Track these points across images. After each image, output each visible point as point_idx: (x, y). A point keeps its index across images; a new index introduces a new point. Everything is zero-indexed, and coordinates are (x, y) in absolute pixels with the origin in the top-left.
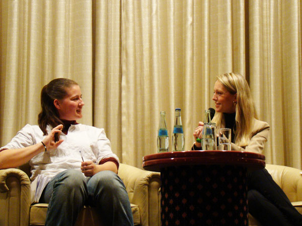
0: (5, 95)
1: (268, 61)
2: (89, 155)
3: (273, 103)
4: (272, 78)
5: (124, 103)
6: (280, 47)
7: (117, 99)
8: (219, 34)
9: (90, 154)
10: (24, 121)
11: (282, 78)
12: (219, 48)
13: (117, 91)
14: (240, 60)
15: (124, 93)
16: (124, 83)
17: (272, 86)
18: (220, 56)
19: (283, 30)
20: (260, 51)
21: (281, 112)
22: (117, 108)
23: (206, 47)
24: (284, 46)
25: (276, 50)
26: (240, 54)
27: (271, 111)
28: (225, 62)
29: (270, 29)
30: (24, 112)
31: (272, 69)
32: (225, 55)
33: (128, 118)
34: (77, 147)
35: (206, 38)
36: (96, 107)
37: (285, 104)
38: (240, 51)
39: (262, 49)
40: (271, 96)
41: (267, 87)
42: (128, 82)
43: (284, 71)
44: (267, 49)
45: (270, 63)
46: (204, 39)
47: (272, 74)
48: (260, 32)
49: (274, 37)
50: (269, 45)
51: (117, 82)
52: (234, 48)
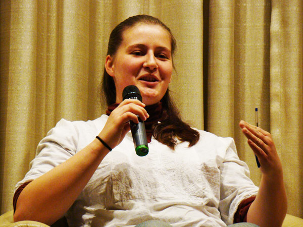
0: (11, 54)
2: (198, 188)
5: (275, 71)
7: (260, 63)
9: (201, 187)
10: (51, 114)
13: (260, 44)
15: (275, 49)
16: (275, 26)
22: (259, 84)
30: (52, 95)
33: (286, 105)
34: (173, 170)
36: (212, 82)
42: (285, 22)
51: (260, 23)
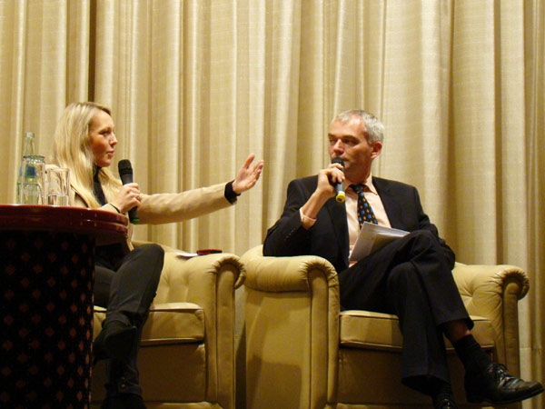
1: (126, 61)
3: (133, 133)
4: (133, 90)
6: (148, 39)
8: (44, 9)
11: (150, 92)
12: (44, 33)
14: (79, 56)
17: (133, 105)
18: (44, 48)
19: (154, 10)
20: (114, 44)
21: (146, 150)
23: (21, 29)
24: (154, 38)
25: (141, 43)
26: (80, 45)
27: (129, 148)
28: (53, 58)
29: (132, 7)
31: (133, 75)
32: (53, 46)
35: (22, 14)
37: (153, 137)
38: (80, 41)
39: (118, 41)
40: (130, 121)
41: (124, 106)
43: (154, 80)
44: (127, 42)
45: (131, 64)
46: (18, 16)
47: (133, 84)
48: (115, 10)
49: (139, 21)
50: (130, 34)
52: (71, 35)
